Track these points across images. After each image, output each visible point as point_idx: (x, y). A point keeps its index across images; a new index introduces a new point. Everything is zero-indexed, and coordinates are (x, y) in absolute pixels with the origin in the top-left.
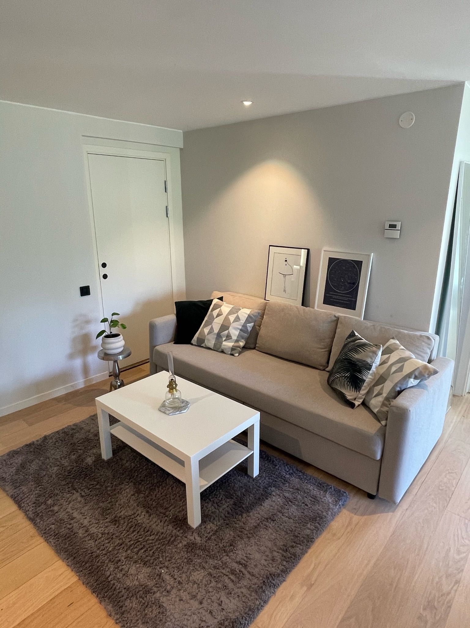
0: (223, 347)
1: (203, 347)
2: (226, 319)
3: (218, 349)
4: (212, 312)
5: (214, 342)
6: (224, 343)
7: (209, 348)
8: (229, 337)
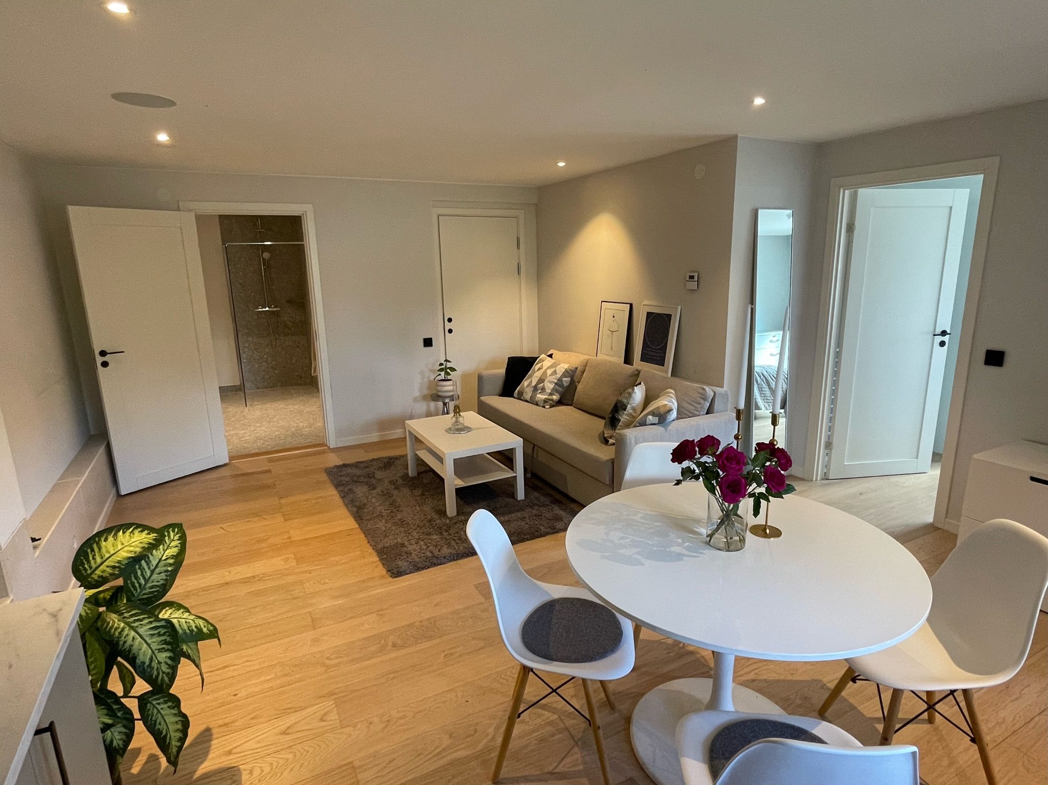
0: (537, 399)
1: (522, 400)
2: (545, 372)
3: (533, 402)
4: (536, 367)
5: (531, 395)
6: (538, 396)
7: (527, 401)
8: (543, 389)
